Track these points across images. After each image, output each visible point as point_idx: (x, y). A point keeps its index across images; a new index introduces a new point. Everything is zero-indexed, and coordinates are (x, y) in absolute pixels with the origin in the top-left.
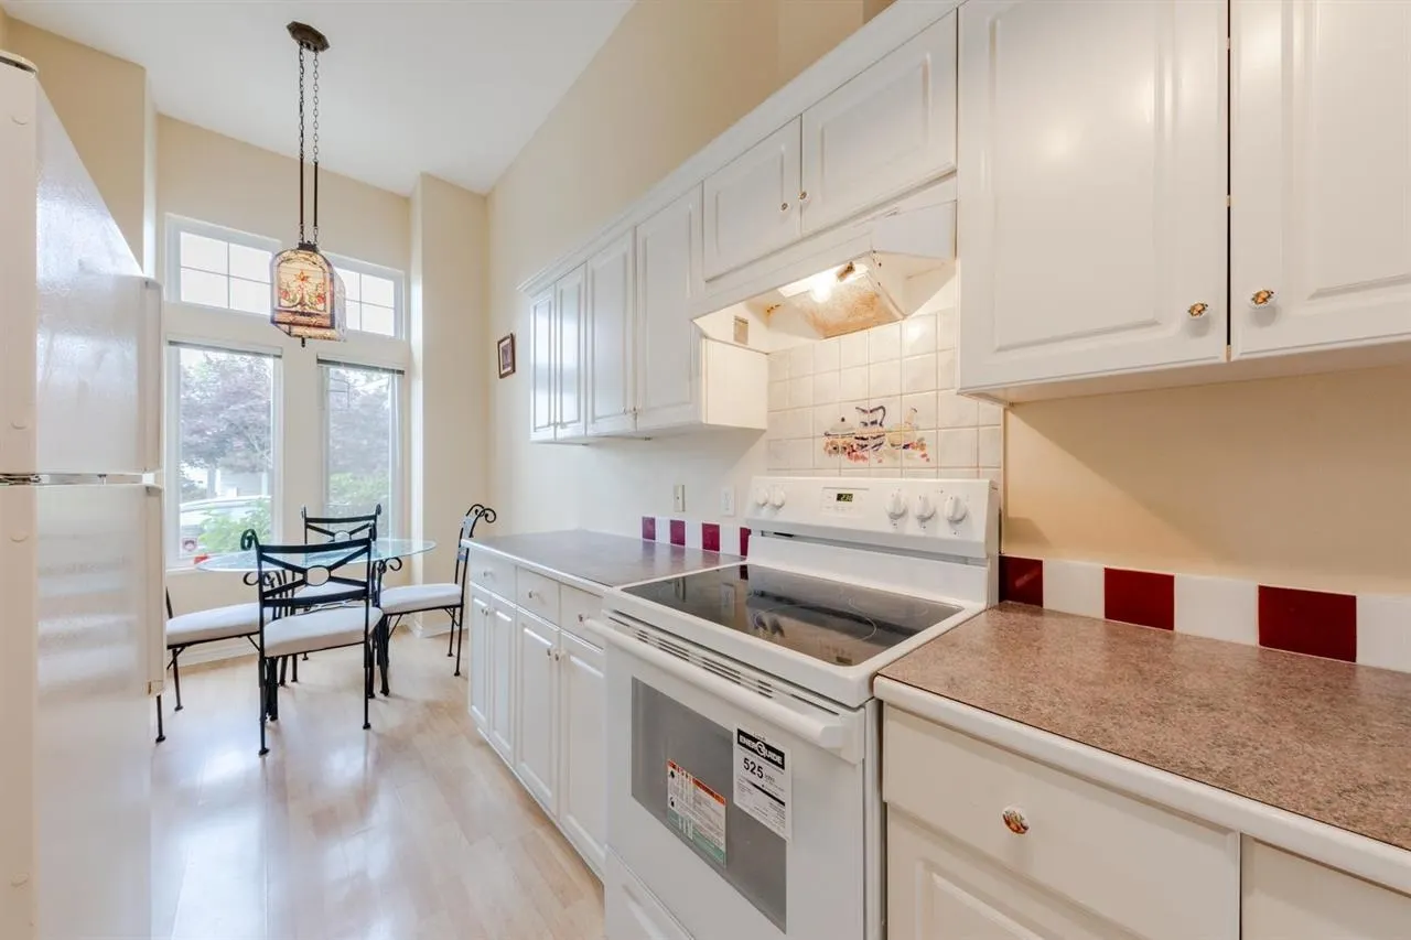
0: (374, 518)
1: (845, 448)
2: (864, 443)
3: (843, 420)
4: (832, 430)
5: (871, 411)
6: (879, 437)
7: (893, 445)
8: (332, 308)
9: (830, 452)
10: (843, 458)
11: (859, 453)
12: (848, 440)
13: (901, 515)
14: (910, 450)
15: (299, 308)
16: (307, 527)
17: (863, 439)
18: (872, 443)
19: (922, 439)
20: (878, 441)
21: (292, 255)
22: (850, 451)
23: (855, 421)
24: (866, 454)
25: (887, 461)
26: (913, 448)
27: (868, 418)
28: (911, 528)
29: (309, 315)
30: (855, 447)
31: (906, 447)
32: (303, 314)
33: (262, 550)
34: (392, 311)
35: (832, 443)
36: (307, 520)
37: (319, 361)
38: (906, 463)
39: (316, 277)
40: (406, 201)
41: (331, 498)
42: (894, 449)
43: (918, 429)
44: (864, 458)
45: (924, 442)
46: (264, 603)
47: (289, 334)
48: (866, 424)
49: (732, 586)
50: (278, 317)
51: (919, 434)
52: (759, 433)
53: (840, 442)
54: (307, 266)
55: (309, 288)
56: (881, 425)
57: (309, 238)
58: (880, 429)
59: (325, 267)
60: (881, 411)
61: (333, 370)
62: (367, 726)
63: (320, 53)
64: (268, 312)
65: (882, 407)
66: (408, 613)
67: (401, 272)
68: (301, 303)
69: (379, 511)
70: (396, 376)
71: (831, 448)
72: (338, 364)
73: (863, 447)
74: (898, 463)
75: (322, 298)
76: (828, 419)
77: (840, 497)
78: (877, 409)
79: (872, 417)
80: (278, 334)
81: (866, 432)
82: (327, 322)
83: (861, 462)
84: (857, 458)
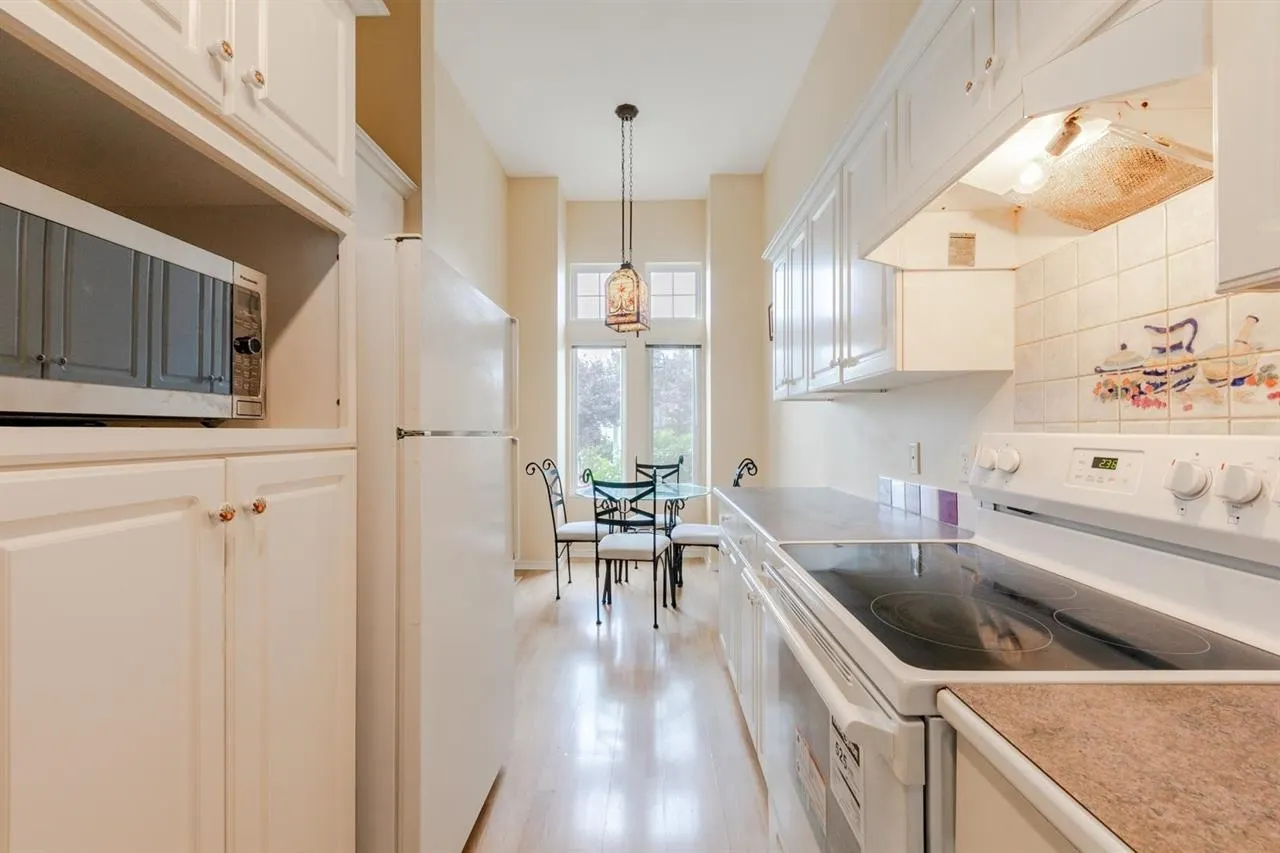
0: (678, 466)
1: (1127, 390)
2: (1159, 379)
3: (1124, 347)
4: (1106, 363)
5: (1172, 329)
6: (1184, 368)
7: (1211, 381)
8: (638, 308)
9: (1103, 397)
10: (1124, 405)
11: (1151, 396)
12: (1132, 377)
13: (1197, 494)
14: (1245, 387)
15: (620, 312)
16: (637, 470)
17: (1157, 373)
18: (1173, 379)
19: (1270, 367)
20: (1184, 376)
21: (617, 275)
22: (1136, 394)
23: (1143, 347)
24: (1162, 397)
25: (1200, 407)
26: (1253, 383)
27: (1163, 341)
28: (1213, 516)
29: (625, 315)
30: (1143, 387)
31: (1237, 382)
32: (622, 315)
33: (595, 483)
34: (694, 297)
35: (1106, 383)
36: (638, 466)
37: (647, 346)
38: (1238, 408)
39: (629, 284)
40: (702, 203)
41: (655, 449)
42: (1212, 386)
43: (1261, 350)
44: (1159, 404)
45: (1274, 372)
46: (598, 521)
47: (618, 331)
48: (1163, 351)
49: (972, 571)
50: (610, 321)
51: (1264, 360)
52: (1004, 375)
53: (1119, 381)
54: (625, 280)
55: (626, 296)
56: (1189, 348)
57: (627, 259)
58: (1189, 356)
59: (634, 278)
60: (1189, 328)
61: (655, 350)
62: (656, 626)
63: (634, 119)
64: (603, 317)
65: (1192, 322)
66: (689, 545)
67: (699, 263)
68: (621, 308)
69: (681, 461)
70: (696, 350)
71: (1104, 390)
72: (657, 346)
73: (1156, 386)
74: (1222, 411)
75: (632, 301)
76: (1099, 347)
77: (1098, 463)
78: (1181, 325)
79: (1173, 339)
80: (610, 331)
81: (1161, 363)
82: (634, 318)
83: (1152, 410)
84: (1147, 404)
